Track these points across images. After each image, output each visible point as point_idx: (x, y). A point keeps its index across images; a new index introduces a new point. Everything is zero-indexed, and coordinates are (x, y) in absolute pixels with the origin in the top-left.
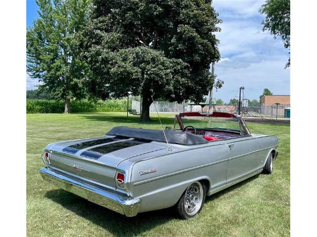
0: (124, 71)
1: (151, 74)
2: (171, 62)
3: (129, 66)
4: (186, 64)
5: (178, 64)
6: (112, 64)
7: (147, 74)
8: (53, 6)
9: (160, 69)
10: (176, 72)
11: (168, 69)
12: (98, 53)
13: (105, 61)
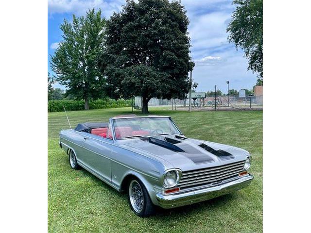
0: (130, 82)
1: (147, 83)
2: (160, 75)
3: (133, 79)
4: (169, 75)
5: (164, 76)
6: (122, 77)
7: (145, 84)
8: (74, 31)
9: (153, 80)
10: (163, 81)
11: (157, 79)
12: (113, 71)
13: (118, 75)
